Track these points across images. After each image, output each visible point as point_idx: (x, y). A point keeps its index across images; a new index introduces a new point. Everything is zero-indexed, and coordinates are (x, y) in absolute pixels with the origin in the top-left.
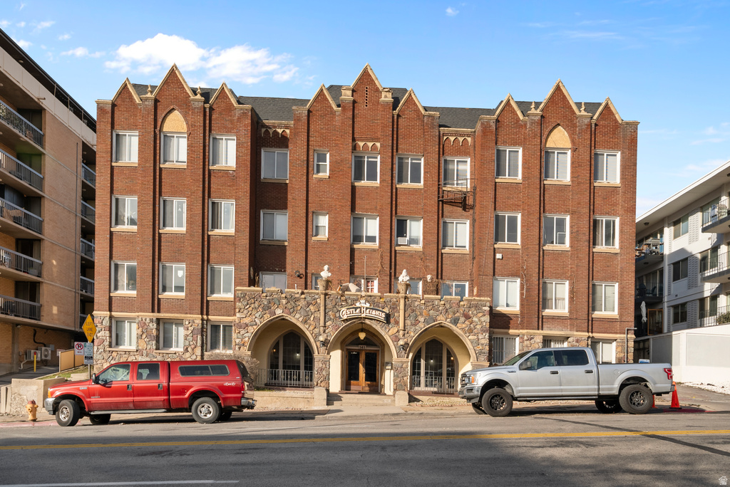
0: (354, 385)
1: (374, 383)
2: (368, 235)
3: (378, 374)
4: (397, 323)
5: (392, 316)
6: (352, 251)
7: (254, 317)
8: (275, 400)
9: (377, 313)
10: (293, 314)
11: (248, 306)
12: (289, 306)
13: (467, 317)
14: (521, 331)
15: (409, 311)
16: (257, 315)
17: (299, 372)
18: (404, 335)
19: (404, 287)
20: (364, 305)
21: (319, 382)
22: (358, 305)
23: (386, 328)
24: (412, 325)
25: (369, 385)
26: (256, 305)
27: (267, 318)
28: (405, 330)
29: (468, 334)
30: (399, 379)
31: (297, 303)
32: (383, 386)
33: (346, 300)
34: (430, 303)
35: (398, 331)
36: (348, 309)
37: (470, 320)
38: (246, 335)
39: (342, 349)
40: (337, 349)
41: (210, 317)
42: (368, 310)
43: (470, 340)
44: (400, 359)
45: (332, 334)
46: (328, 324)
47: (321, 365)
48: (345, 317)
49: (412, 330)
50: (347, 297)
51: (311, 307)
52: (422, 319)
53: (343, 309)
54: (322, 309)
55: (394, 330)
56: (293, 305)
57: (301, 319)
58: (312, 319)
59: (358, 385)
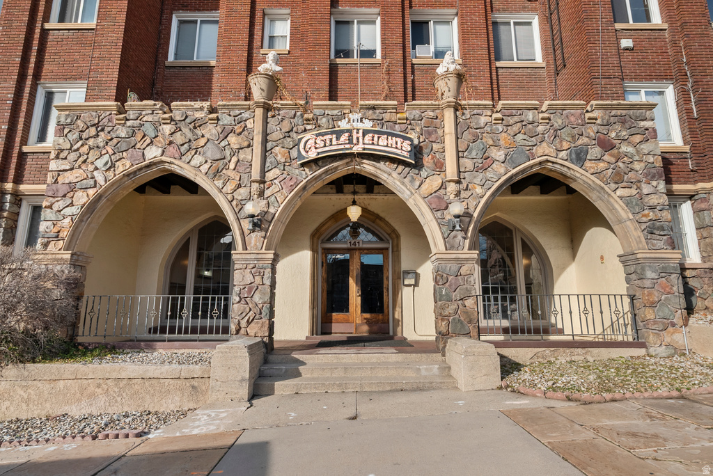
0: (338, 322)
1: (380, 316)
2: (362, 48)
3: (388, 297)
4: (440, 166)
5: (425, 151)
6: (333, 69)
7: (91, 168)
8: (91, 388)
9: (392, 141)
10: (187, 158)
11: (80, 143)
12: (178, 138)
13: (607, 146)
14: (700, 185)
15: (467, 136)
16: (100, 163)
17: (183, 299)
18: (458, 194)
19: (452, 82)
20: (360, 125)
21: (244, 323)
22: (343, 125)
23: (413, 180)
24: (476, 169)
25: (368, 322)
26: (100, 141)
27: (124, 166)
28: (459, 182)
29: (613, 186)
30: (454, 307)
31: (198, 132)
32: (397, 323)
33: (316, 119)
34: (516, 119)
35: (443, 186)
36: (317, 135)
37: (615, 151)
38: (68, 211)
39: (314, 250)
40: (302, 249)
41: (23, 188)
42: (368, 138)
43: (621, 197)
44: (453, 254)
45: (280, 199)
46: (270, 176)
47: (249, 278)
48: (313, 155)
49: (477, 181)
50: (317, 112)
51: (232, 139)
52: (499, 155)
53: (308, 136)
54: (258, 140)
55: (434, 182)
56: (189, 135)
57: (205, 168)
58: (232, 165)
59: (347, 321)
